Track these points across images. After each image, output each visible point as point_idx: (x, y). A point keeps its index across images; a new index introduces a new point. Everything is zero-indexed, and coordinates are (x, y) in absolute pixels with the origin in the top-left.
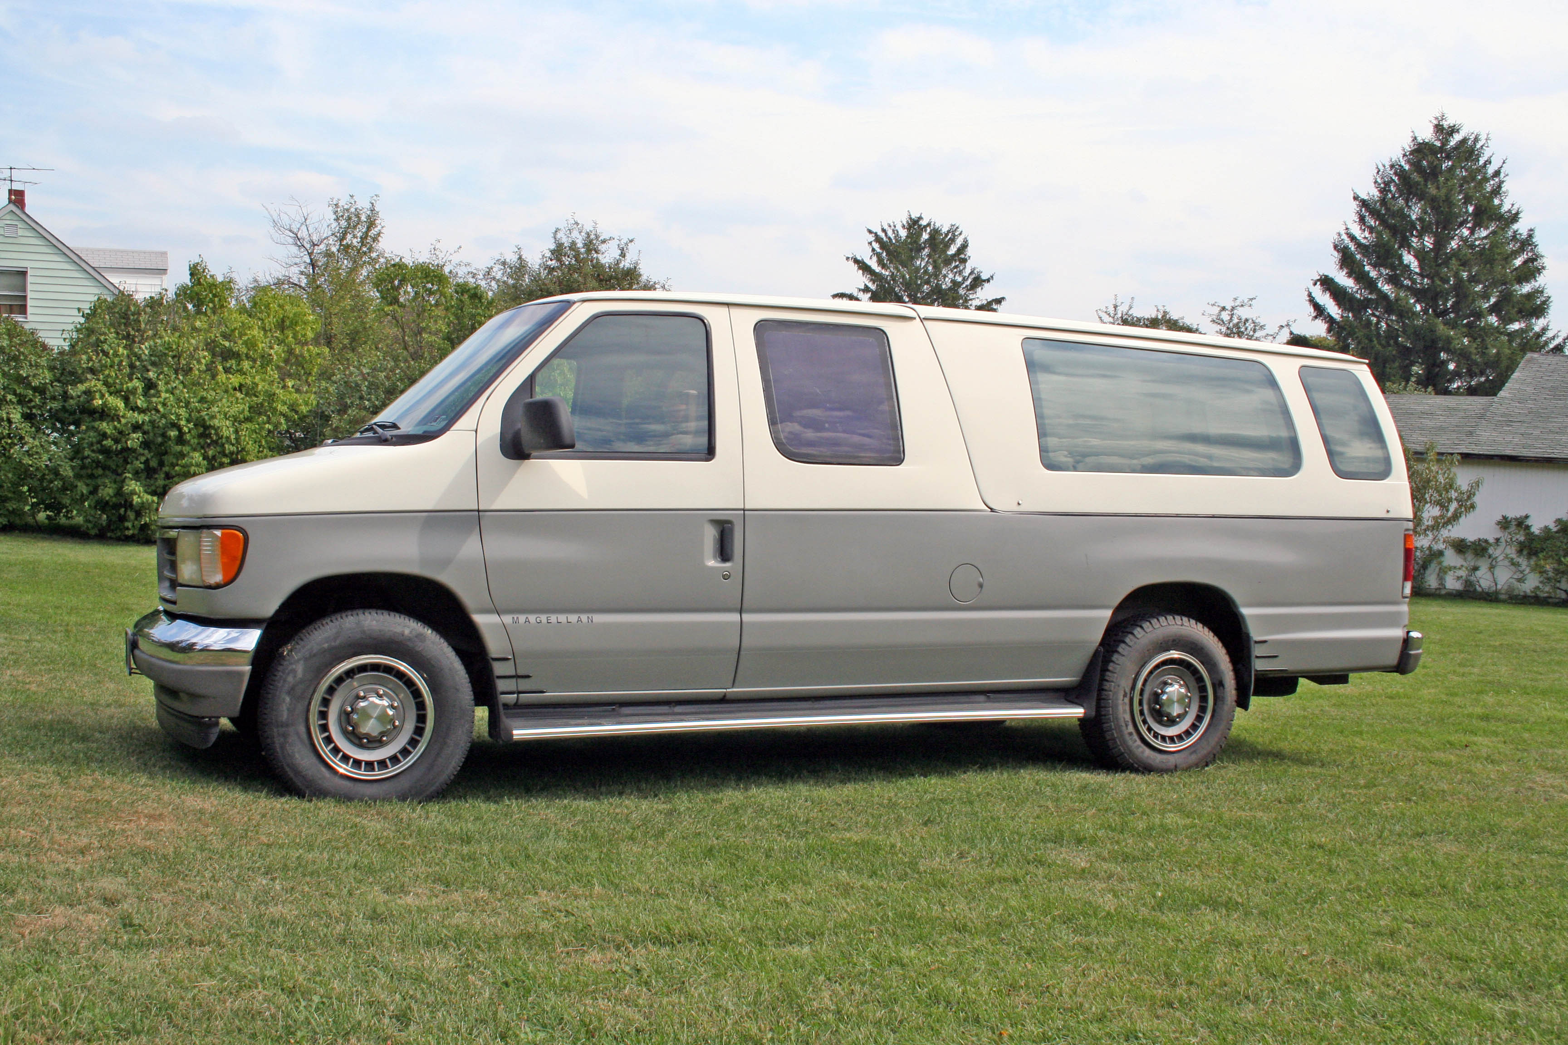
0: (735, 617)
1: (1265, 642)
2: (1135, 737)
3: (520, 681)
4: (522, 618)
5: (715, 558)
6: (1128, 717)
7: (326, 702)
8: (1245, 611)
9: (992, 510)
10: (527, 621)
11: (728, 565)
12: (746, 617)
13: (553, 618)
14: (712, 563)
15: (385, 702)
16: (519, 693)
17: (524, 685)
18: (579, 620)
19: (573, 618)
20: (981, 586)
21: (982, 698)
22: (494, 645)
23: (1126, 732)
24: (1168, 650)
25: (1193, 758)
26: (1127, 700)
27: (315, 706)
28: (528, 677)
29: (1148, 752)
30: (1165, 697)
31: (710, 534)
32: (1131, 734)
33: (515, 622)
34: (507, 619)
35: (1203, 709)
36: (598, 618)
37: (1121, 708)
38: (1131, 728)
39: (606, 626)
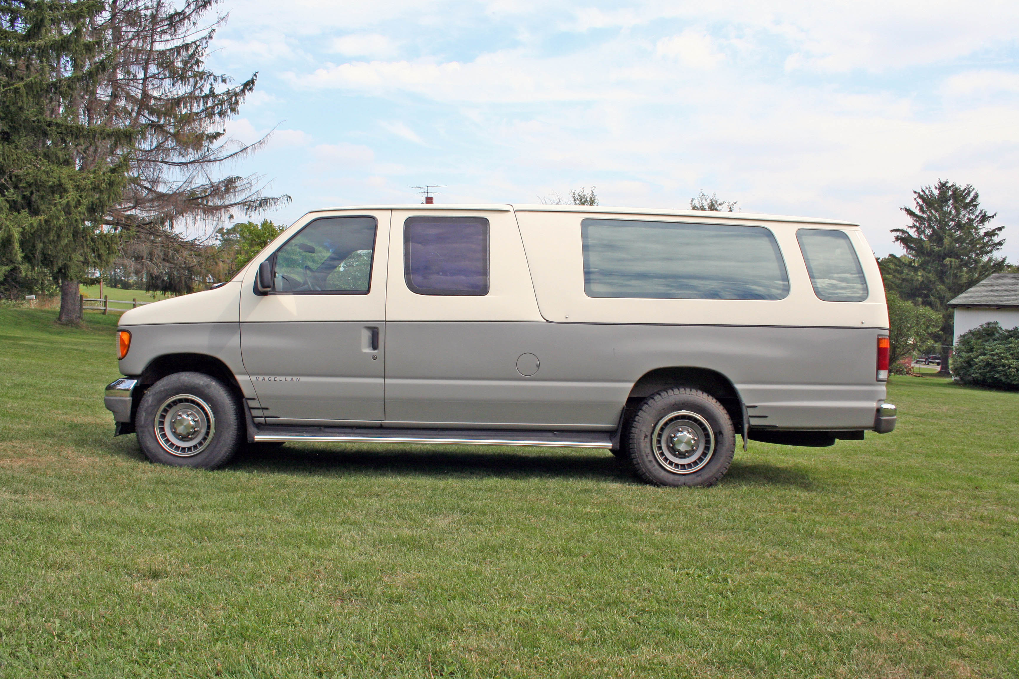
0: (381, 381)
1: (755, 407)
2: (654, 463)
3: (264, 411)
4: (261, 378)
5: (369, 347)
6: (648, 450)
7: (163, 417)
8: (739, 387)
9: (548, 321)
10: (264, 379)
11: (376, 351)
12: (388, 381)
13: (278, 378)
14: (368, 350)
15: (190, 418)
16: (266, 417)
17: (266, 413)
18: (292, 380)
19: (289, 379)
20: (538, 366)
21: (550, 434)
22: (247, 391)
23: (646, 460)
24: (680, 410)
25: (699, 479)
26: (648, 440)
27: (157, 419)
28: (267, 409)
29: (663, 473)
30: (676, 439)
31: (366, 335)
32: (650, 461)
33: (257, 379)
34: (253, 378)
35: (707, 448)
36: (303, 379)
37: (642, 445)
38: (651, 458)
39: (306, 383)
